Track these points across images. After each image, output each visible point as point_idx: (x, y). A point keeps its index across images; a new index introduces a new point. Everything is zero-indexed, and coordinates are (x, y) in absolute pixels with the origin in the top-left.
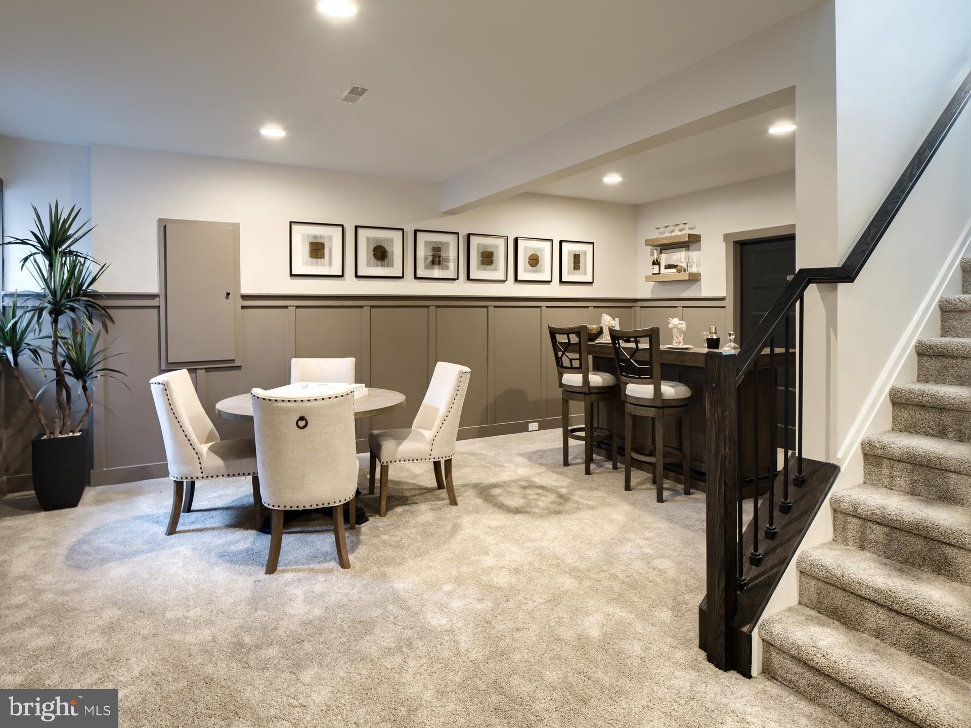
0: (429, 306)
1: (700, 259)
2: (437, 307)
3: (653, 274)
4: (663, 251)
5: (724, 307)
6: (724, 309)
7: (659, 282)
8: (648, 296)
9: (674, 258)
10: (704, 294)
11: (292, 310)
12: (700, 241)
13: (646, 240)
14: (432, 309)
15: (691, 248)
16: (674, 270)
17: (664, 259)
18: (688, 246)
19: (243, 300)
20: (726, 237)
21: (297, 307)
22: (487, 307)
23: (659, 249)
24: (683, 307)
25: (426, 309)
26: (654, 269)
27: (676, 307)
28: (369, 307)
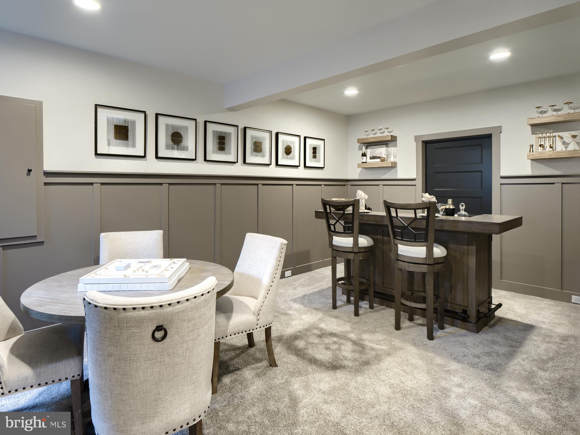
0: (216, 184)
1: (396, 153)
2: (222, 184)
3: (362, 163)
4: (368, 147)
5: (415, 185)
6: (415, 186)
7: (365, 168)
8: (357, 178)
9: (377, 152)
10: (399, 177)
11: (97, 187)
12: (397, 140)
13: (358, 139)
14: (218, 186)
15: (389, 145)
16: (379, 160)
17: (369, 152)
18: (388, 144)
19: (46, 177)
20: (416, 138)
21: (102, 184)
22: (257, 185)
23: (366, 145)
24: (383, 185)
25: (213, 186)
26: (363, 159)
27: (379, 185)
28: (168, 184)
